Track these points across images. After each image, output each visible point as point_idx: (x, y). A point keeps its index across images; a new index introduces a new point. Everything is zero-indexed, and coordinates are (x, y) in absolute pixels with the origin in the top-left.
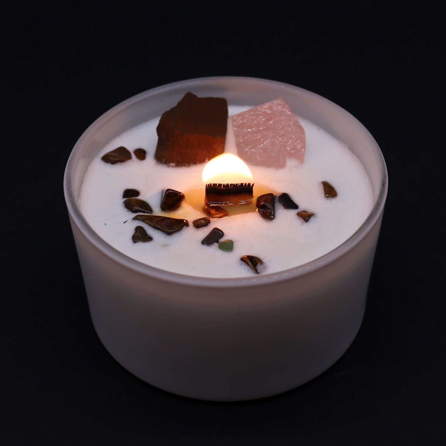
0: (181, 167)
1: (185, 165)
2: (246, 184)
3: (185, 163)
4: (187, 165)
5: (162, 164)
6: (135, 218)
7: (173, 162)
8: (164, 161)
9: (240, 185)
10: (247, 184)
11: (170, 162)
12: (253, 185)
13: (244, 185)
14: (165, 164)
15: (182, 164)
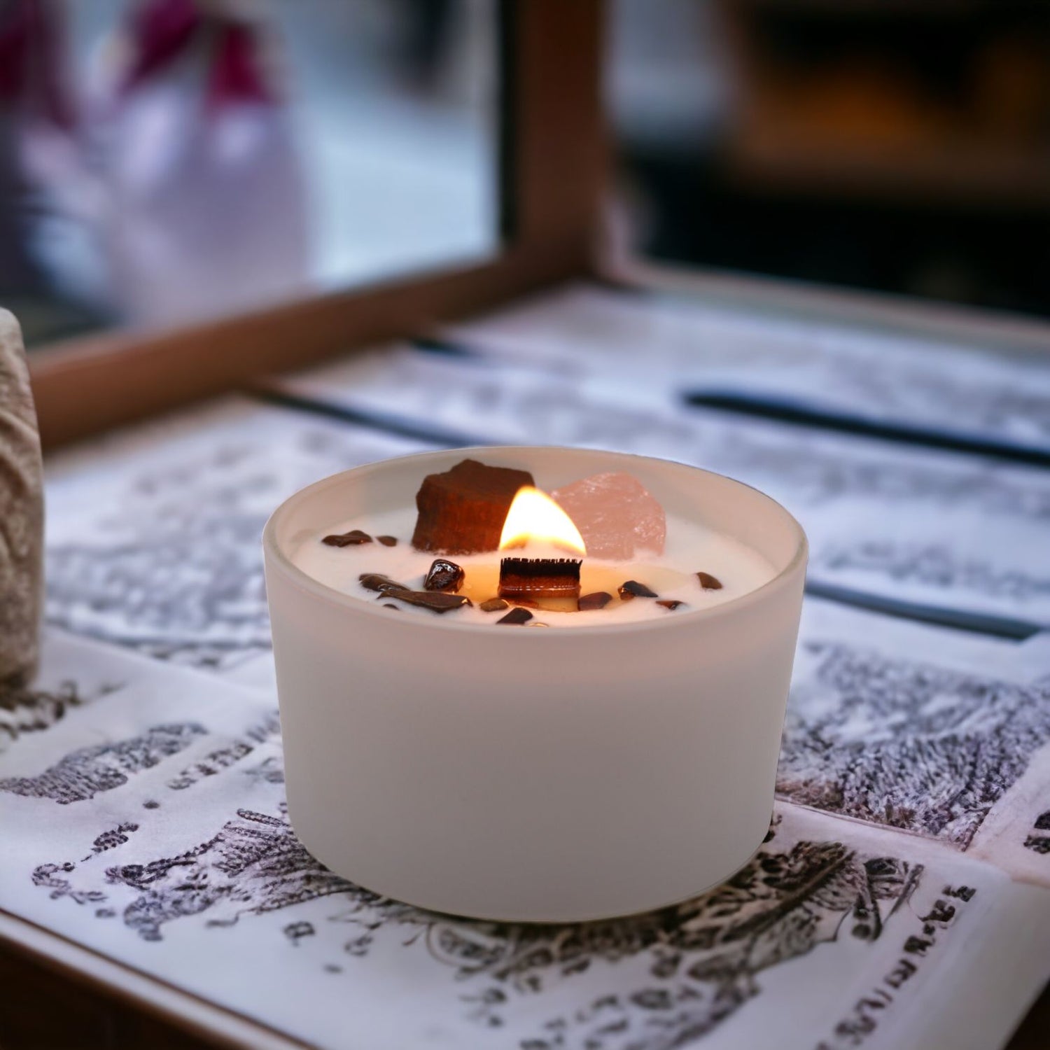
0: (456, 555)
1: (463, 553)
2: (568, 561)
3: (464, 550)
4: (467, 553)
5: (424, 552)
6: (382, 596)
7: (443, 548)
8: (427, 547)
9: (558, 561)
10: (571, 561)
11: (437, 548)
12: (581, 562)
13: (565, 561)
14: (430, 552)
15: (457, 551)
